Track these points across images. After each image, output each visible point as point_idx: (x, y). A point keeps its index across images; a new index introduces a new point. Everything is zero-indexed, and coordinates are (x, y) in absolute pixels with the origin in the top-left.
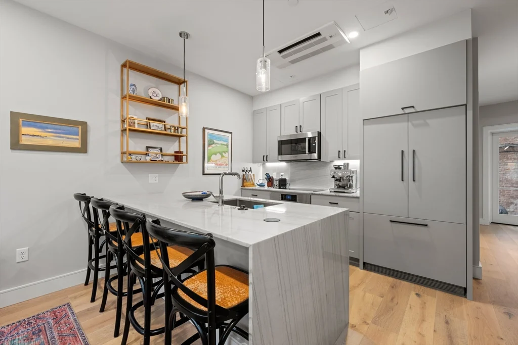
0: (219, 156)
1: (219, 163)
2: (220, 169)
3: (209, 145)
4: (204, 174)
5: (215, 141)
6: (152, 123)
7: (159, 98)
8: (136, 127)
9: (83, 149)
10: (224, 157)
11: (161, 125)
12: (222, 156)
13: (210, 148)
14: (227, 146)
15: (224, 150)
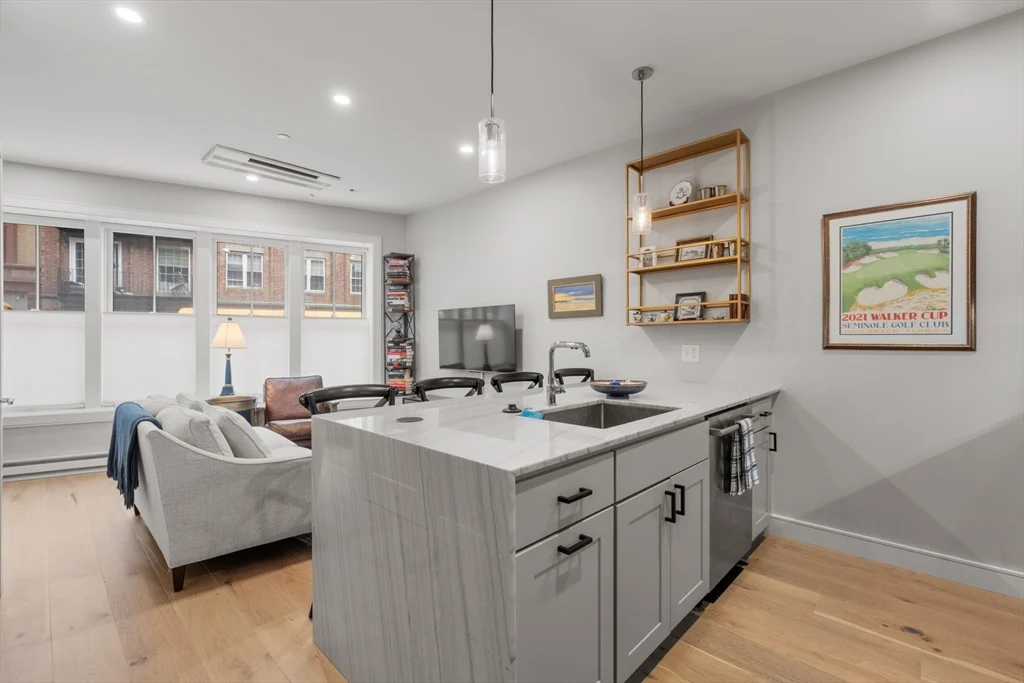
0: (894, 290)
1: (899, 312)
2: (903, 330)
3: (847, 261)
4: (828, 347)
5: (874, 245)
6: (686, 249)
7: (685, 199)
8: (655, 265)
9: (599, 311)
10: (921, 287)
11: (700, 247)
12: (913, 287)
13: (853, 268)
14: (944, 248)
15: (922, 267)
